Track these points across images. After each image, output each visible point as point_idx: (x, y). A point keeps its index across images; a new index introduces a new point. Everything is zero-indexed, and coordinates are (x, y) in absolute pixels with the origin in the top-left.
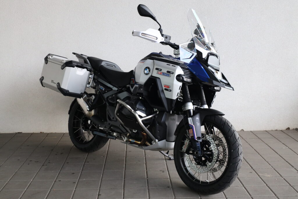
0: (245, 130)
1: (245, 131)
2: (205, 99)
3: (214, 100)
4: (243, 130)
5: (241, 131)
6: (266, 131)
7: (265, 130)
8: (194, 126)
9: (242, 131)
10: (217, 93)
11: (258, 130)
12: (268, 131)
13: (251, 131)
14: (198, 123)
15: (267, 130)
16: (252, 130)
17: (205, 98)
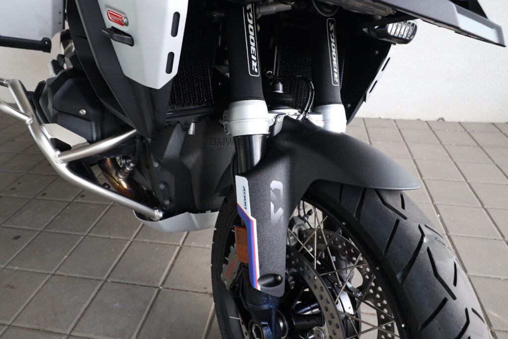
0: (446, 119)
1: (448, 122)
2: (337, 80)
3: (381, 76)
4: (443, 119)
5: (438, 120)
6: (493, 124)
7: (491, 121)
8: (254, 221)
9: (440, 120)
10: (395, 51)
11: (477, 120)
12: (498, 124)
13: (460, 123)
14: (276, 210)
15: (496, 121)
16: (463, 120)
17: (336, 76)
